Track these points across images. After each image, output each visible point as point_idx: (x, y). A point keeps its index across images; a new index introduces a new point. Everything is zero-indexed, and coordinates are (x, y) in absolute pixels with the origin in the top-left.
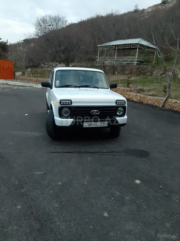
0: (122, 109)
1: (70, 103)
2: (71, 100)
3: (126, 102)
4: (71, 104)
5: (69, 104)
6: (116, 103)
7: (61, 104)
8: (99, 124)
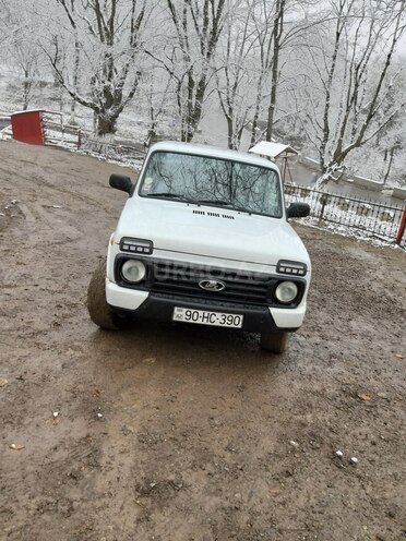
0: (294, 288)
1: (147, 250)
2: (151, 242)
3: (309, 268)
4: (150, 253)
5: (143, 252)
6: (278, 267)
7: (122, 249)
8: (218, 320)
